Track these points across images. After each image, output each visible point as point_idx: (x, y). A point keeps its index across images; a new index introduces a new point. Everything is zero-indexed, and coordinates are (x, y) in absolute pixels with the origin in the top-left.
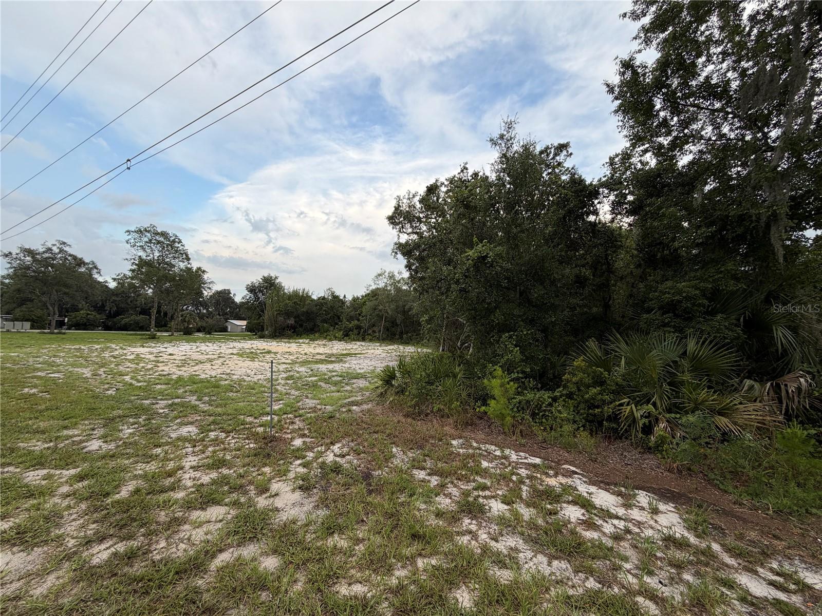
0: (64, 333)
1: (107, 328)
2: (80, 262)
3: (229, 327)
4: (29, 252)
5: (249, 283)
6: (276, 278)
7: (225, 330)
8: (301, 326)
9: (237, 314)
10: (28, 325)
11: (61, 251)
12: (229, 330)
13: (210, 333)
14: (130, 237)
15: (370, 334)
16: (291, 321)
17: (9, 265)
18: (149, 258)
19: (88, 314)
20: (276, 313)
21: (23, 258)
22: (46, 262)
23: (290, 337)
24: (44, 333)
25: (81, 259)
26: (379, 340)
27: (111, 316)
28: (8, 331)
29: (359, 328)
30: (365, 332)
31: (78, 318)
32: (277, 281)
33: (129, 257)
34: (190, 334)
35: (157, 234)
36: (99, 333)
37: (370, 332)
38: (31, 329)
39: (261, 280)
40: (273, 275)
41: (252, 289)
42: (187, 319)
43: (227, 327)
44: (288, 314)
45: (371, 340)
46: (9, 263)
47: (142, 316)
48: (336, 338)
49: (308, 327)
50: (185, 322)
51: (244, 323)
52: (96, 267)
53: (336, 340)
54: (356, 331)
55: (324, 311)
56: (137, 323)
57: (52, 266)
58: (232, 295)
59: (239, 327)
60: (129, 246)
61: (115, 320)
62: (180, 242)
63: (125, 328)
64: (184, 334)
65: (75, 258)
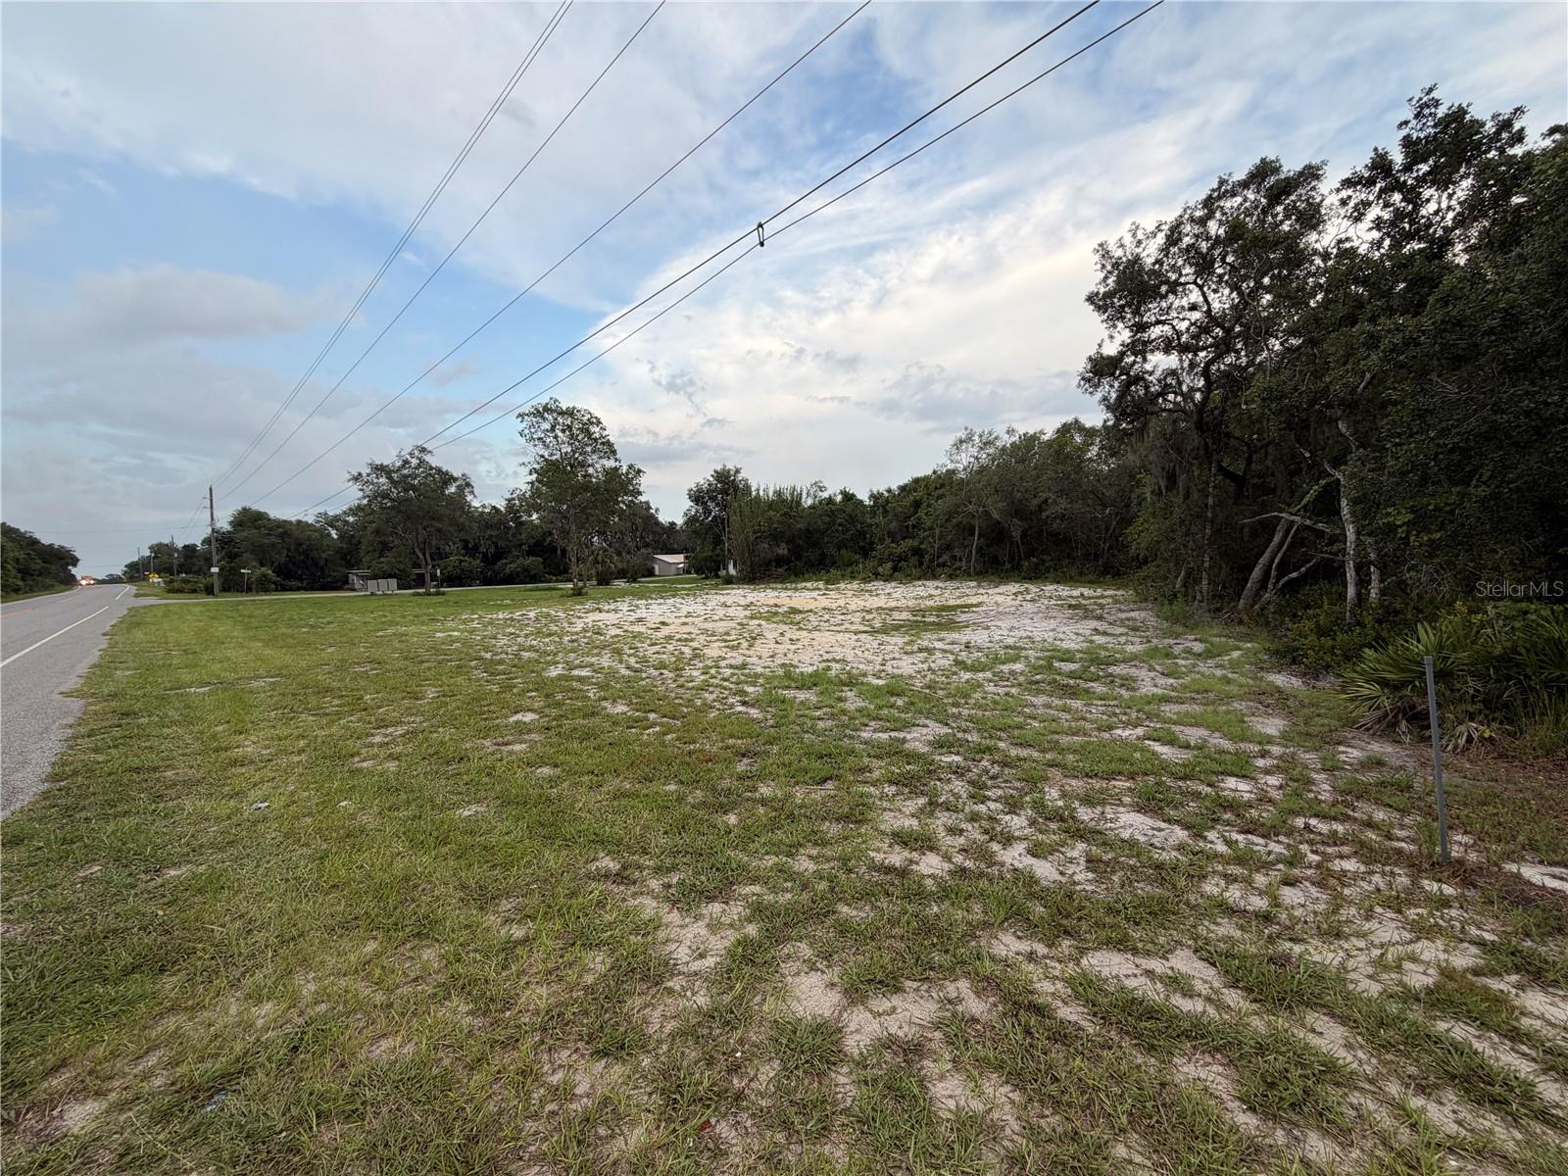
0: (443, 594)
1: (487, 582)
2: (447, 479)
3: (657, 567)
4: (380, 469)
5: (693, 486)
6: (738, 471)
7: (650, 573)
8: (799, 557)
9: (665, 544)
10: (393, 582)
11: (421, 462)
12: (657, 573)
13: (635, 581)
14: (524, 425)
15: (944, 565)
16: (783, 550)
17: (361, 494)
18: (554, 458)
19: (461, 561)
20: (752, 538)
21: (375, 481)
22: (404, 483)
23: (782, 579)
24: (419, 594)
25: (447, 473)
26: (969, 575)
27: (489, 560)
28: (373, 594)
29: (917, 552)
30: (932, 561)
31: (449, 569)
32: (740, 477)
33: (526, 460)
34: (607, 584)
35: (562, 413)
36: (478, 591)
37: (945, 558)
38: (399, 588)
39: (711, 479)
40: (730, 466)
41: (697, 497)
42: (600, 558)
43: (653, 568)
44: (775, 537)
45: (951, 577)
46: (362, 490)
47: (531, 558)
48: (877, 576)
49: (812, 558)
50: (598, 563)
51: (679, 558)
52: (468, 485)
53: (876, 579)
54: (914, 560)
55: (840, 525)
56: (526, 570)
57: (413, 488)
58: (653, 511)
59: (673, 567)
60: (523, 440)
61: (496, 567)
62: (599, 422)
63: (510, 579)
64: (599, 584)
65: (439, 471)
